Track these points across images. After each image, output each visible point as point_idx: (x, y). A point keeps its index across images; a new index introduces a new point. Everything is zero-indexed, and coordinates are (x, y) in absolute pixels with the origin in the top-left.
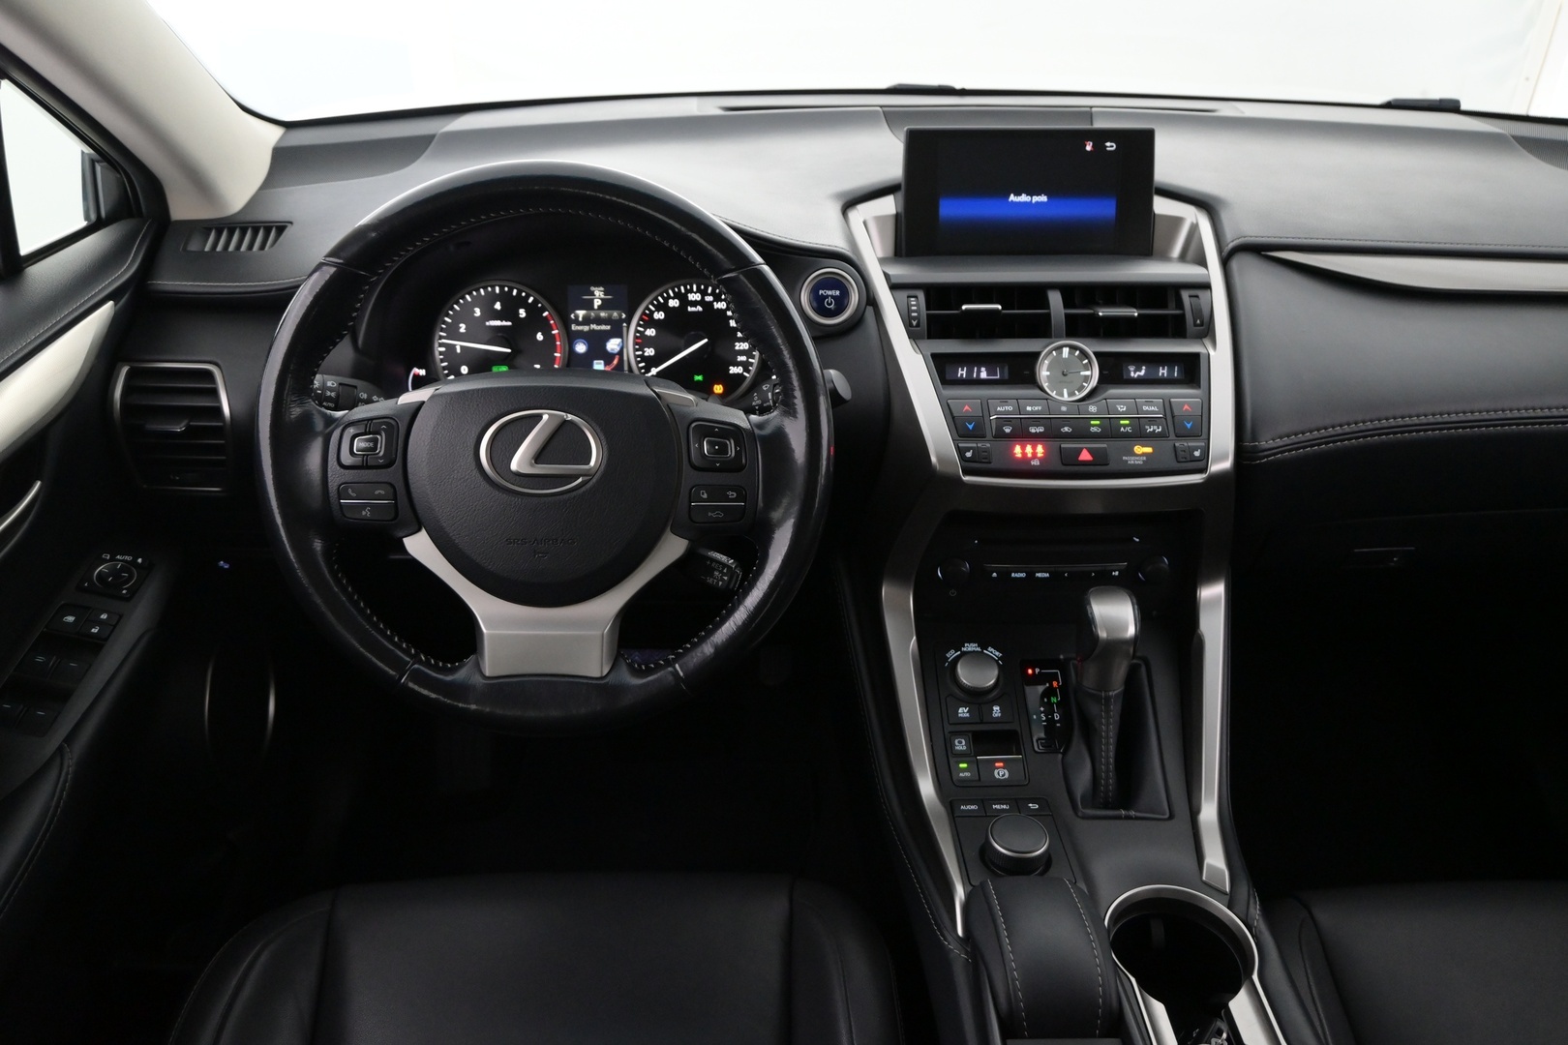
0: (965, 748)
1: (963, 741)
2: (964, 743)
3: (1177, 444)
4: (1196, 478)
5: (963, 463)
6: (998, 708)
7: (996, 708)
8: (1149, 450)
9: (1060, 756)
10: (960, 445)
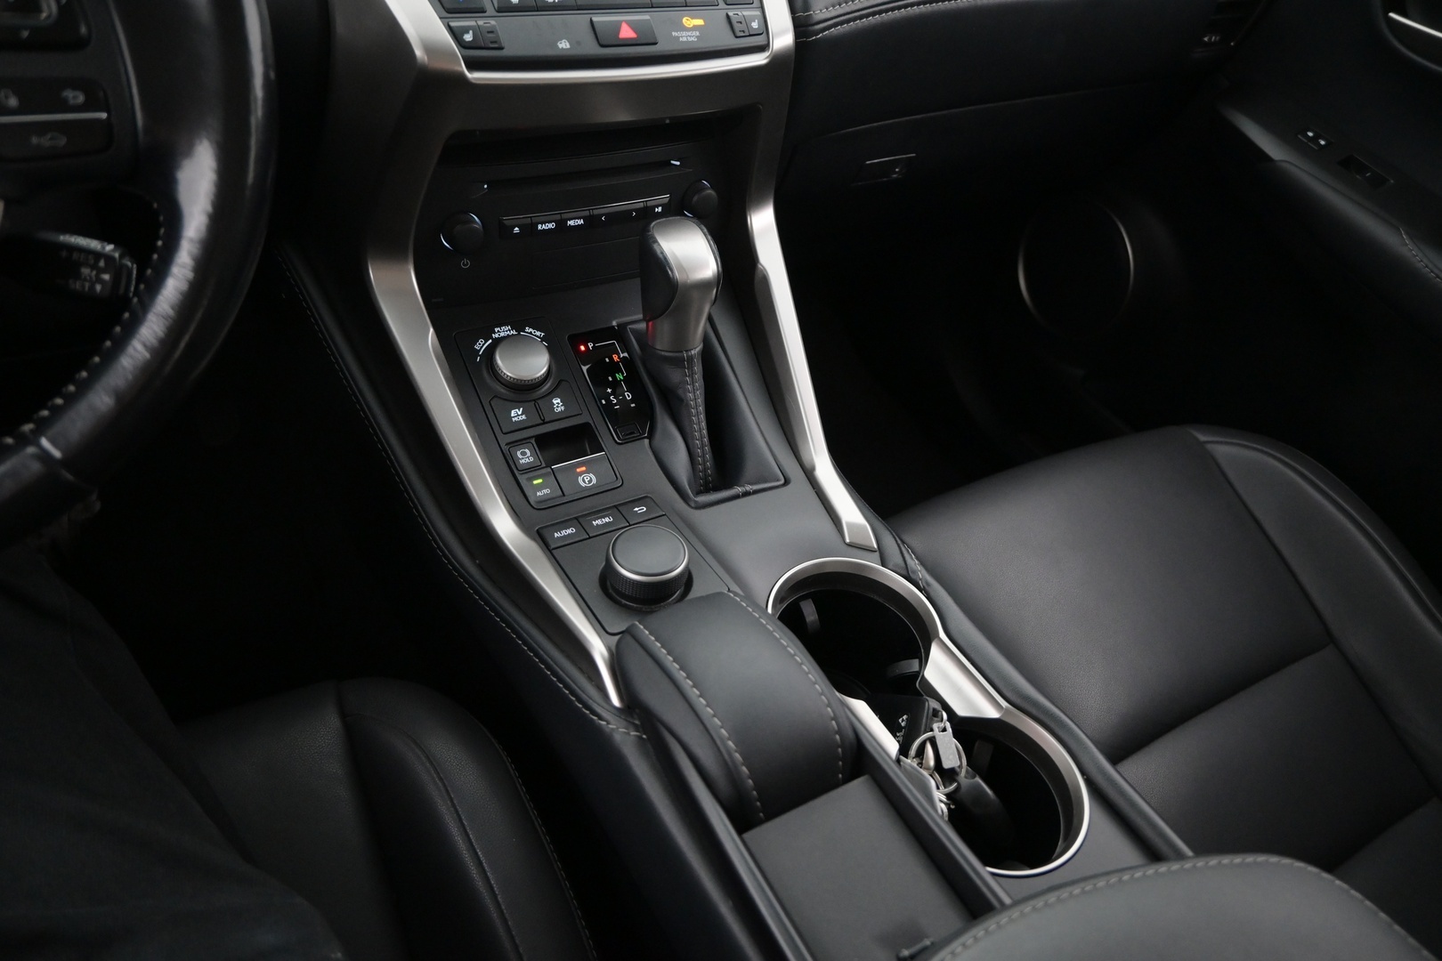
0: (532, 459)
1: (527, 451)
2: (529, 454)
3: (731, 14)
4: (759, 60)
5: (462, 50)
6: (559, 401)
7: (556, 401)
8: (700, 22)
9: (646, 441)
10: (452, 24)
